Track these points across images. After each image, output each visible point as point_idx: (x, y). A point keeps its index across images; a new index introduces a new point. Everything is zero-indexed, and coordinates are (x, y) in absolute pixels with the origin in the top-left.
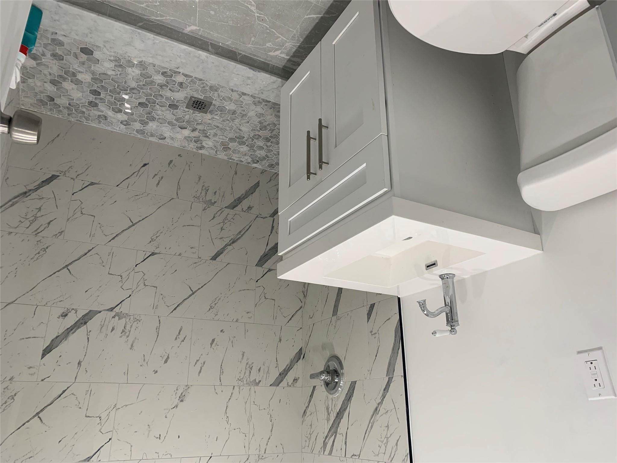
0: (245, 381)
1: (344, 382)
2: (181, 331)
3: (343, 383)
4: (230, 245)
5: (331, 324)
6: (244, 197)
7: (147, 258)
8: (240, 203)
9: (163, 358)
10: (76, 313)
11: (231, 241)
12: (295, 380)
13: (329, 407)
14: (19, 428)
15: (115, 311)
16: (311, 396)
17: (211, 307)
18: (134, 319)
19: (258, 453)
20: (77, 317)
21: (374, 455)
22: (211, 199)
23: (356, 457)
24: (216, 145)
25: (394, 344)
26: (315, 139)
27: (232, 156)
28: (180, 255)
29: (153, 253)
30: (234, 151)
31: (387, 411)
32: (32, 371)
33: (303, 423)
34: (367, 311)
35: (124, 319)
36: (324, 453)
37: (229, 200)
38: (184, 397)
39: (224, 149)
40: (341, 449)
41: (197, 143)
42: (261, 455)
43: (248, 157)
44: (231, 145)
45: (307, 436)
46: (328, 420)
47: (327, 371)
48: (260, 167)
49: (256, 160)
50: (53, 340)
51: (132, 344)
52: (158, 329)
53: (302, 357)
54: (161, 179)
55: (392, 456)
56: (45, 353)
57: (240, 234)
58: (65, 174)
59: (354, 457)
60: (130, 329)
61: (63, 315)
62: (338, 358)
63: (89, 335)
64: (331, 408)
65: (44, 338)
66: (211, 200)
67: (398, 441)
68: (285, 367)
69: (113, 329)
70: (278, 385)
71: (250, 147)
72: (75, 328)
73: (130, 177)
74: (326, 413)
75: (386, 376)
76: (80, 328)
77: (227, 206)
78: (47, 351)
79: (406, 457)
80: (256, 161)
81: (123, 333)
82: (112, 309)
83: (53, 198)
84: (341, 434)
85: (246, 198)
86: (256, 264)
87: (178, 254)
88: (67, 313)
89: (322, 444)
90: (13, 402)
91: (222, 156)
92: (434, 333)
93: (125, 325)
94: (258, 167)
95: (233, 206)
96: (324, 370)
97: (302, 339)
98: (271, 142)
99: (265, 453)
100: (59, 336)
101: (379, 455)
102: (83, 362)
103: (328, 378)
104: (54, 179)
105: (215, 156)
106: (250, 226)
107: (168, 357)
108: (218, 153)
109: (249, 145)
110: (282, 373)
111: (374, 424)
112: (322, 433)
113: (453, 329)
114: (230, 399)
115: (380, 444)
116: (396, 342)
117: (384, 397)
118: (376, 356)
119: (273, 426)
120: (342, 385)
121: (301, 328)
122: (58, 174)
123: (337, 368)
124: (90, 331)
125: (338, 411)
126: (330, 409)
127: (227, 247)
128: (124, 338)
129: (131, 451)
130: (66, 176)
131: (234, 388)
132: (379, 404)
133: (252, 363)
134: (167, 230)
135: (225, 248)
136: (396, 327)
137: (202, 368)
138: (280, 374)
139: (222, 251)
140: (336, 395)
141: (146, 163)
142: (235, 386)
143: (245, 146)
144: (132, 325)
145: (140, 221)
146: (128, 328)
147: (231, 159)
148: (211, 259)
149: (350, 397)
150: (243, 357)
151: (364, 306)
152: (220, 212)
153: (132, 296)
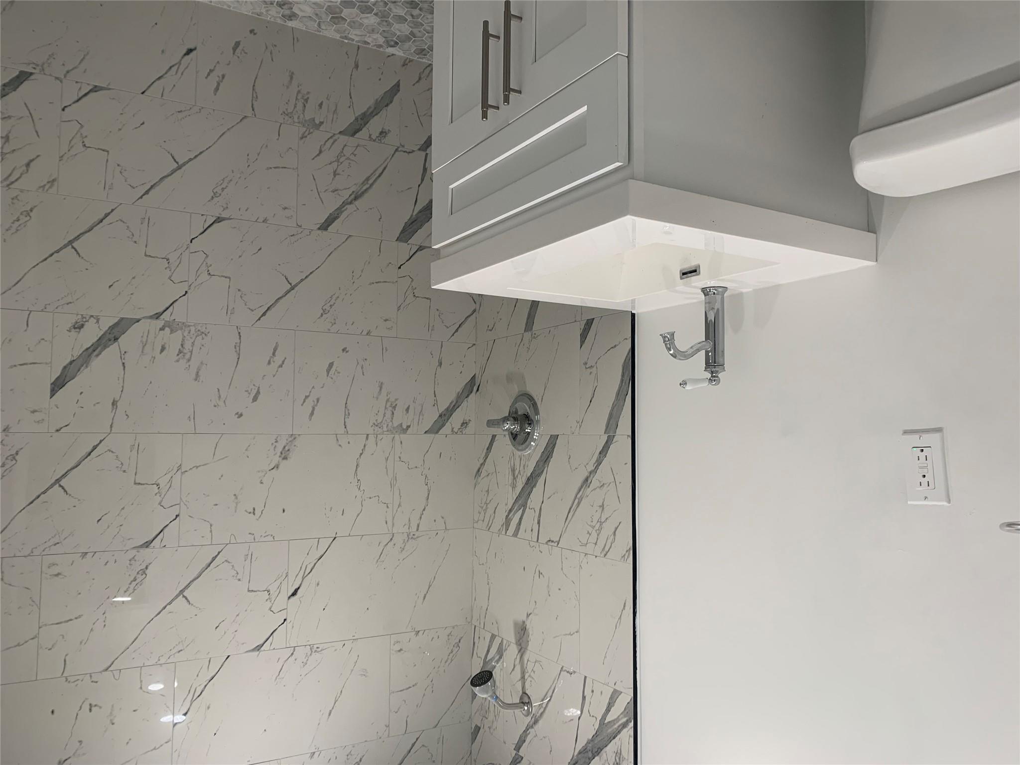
0: (385, 426)
1: (539, 433)
2: (277, 351)
3: (538, 435)
4: (351, 203)
5: (522, 344)
6: (372, 112)
7: (209, 227)
8: (365, 125)
9: (249, 394)
10: (98, 322)
11: (353, 196)
12: (465, 424)
13: (515, 469)
14: (32, 503)
15: (164, 319)
16: (489, 449)
17: (324, 312)
18: (196, 332)
19: (408, 531)
20: (101, 330)
21: (581, 544)
22: (313, 117)
23: (553, 543)
24: (318, 13)
25: (620, 387)
26: (498, 37)
27: (348, 34)
28: (265, 221)
29: (219, 218)
30: (352, 24)
31: (603, 484)
32: (38, 416)
33: (475, 487)
34: (581, 329)
35: (179, 332)
36: (506, 533)
37: (347, 119)
38: (288, 452)
39: (334, 20)
40: (532, 530)
41: (283, 7)
42: (412, 534)
43: (379, 35)
44: (346, 12)
45: (482, 505)
46: (514, 487)
47: (514, 416)
48: (401, 54)
49: (392, 40)
50: (65, 367)
51: (198, 373)
52: (237, 347)
53: (475, 389)
54: (221, 78)
55: (607, 549)
56: (56, 388)
57: (367, 183)
58: (43, 70)
59: (550, 543)
60: (191, 348)
61: (76, 326)
62: (531, 398)
63: (124, 359)
64: (518, 469)
65: (50, 365)
66: (313, 119)
67: (616, 529)
68: (448, 405)
69: (163, 349)
70: (437, 432)
71: (382, 18)
72: (99, 348)
73: (164, 75)
74: (511, 477)
75: (605, 433)
76: (109, 347)
77: (342, 130)
78: (58, 385)
79: (627, 554)
80: (392, 43)
81: (180, 355)
82: (158, 316)
83: (27, 116)
84: (532, 509)
85: (376, 114)
86: (398, 238)
87: (261, 220)
88: (83, 323)
89: (504, 519)
90: (16, 463)
91: (330, 32)
92: (683, 384)
93: (182, 342)
94: (397, 53)
95: (353, 130)
96: (509, 415)
97: (475, 362)
98: (421, 9)
99: (417, 530)
100: (74, 361)
101: (588, 545)
102: (119, 402)
103: (515, 428)
104: (24, 81)
105: (318, 32)
106: (385, 168)
107: (258, 393)
108: (323, 27)
109: (380, 14)
110: (443, 414)
111: (583, 499)
112: (504, 504)
113: (715, 376)
114: (361, 454)
115: (590, 530)
116: (623, 384)
117: (599, 463)
118: (591, 401)
119: (429, 491)
120: (537, 438)
121: (474, 344)
122: (29, 69)
123: (529, 412)
124: (125, 352)
125: (529, 475)
126: (517, 472)
127: (345, 208)
128: (183, 362)
129: (211, 531)
130: (45, 74)
131: (367, 438)
132: (591, 473)
133: (396, 400)
134: (239, 175)
135: (343, 209)
136: (625, 360)
137: (315, 407)
138: (440, 416)
139: (338, 214)
140: (528, 451)
141: (192, 47)
142: (369, 435)
143: (372, 14)
144: (194, 341)
145: (191, 160)
146: (188, 345)
147: (346, 38)
148: (319, 229)
149: (548, 457)
150: (380, 390)
151: (575, 321)
152: (331, 141)
153: (189, 292)
